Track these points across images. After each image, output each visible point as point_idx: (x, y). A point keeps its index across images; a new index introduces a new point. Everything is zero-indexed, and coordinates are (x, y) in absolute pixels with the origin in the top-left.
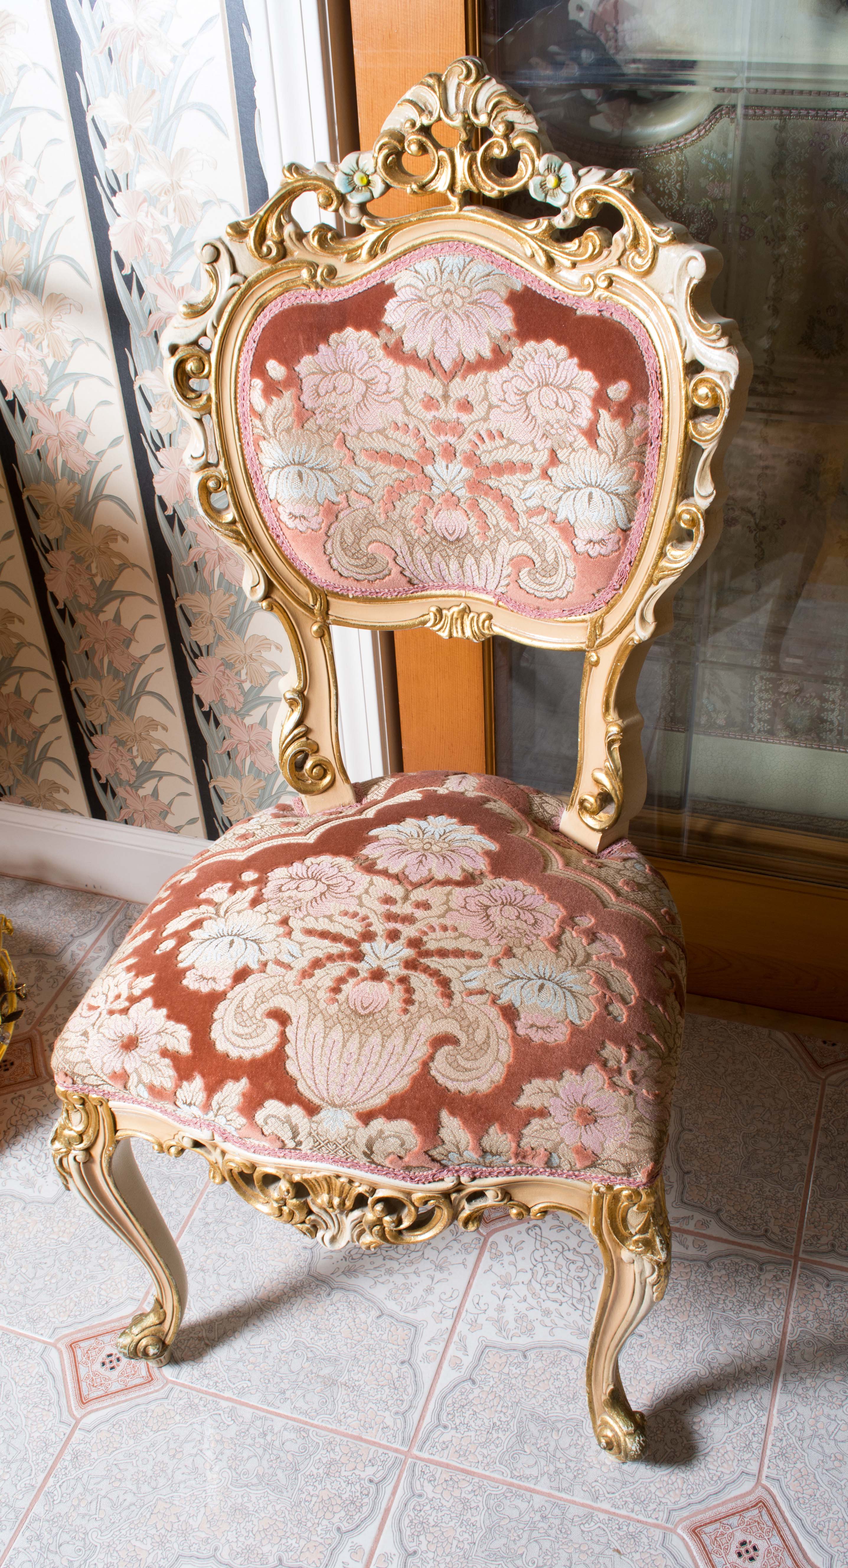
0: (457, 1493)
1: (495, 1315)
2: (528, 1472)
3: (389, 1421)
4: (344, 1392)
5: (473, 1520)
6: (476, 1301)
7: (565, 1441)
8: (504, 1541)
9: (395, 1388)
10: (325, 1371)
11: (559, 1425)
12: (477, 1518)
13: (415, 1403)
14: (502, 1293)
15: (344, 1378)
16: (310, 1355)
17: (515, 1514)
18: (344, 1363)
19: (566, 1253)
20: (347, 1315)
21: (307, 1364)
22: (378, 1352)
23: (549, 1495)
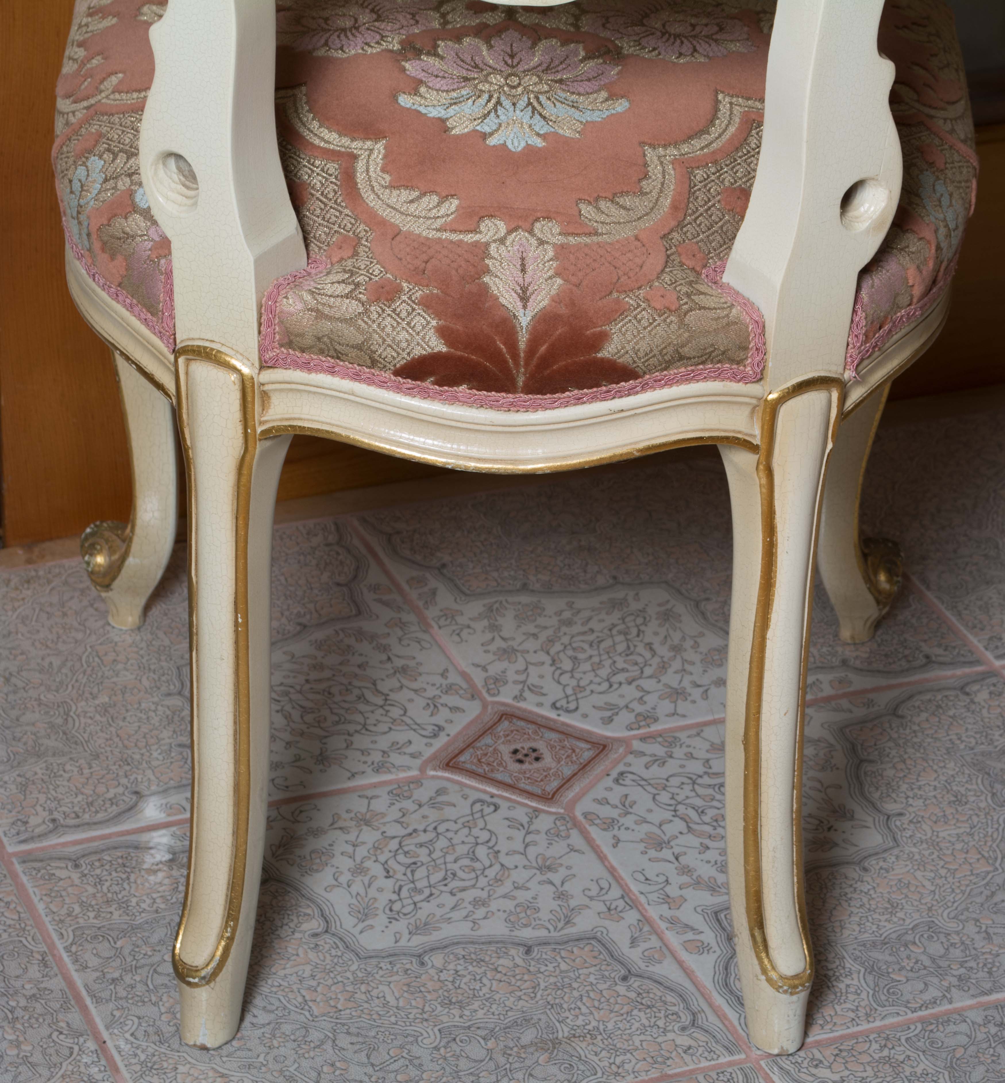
0: (865, 1058)
1: (685, 879)
2: (927, 997)
3: (683, 1041)
4: (584, 1045)
5: (919, 1070)
6: (642, 879)
7: (936, 948)
8: (982, 1069)
9: (649, 1007)
10: (528, 1036)
11: (909, 938)
12: (922, 1066)
13: (695, 1008)
14: (666, 853)
15: (563, 1032)
16: (483, 1033)
17: (964, 1040)
18: (543, 1017)
19: (700, 781)
20: (479, 971)
21: (491, 1044)
22: (575, 985)
23: (980, 1005)
